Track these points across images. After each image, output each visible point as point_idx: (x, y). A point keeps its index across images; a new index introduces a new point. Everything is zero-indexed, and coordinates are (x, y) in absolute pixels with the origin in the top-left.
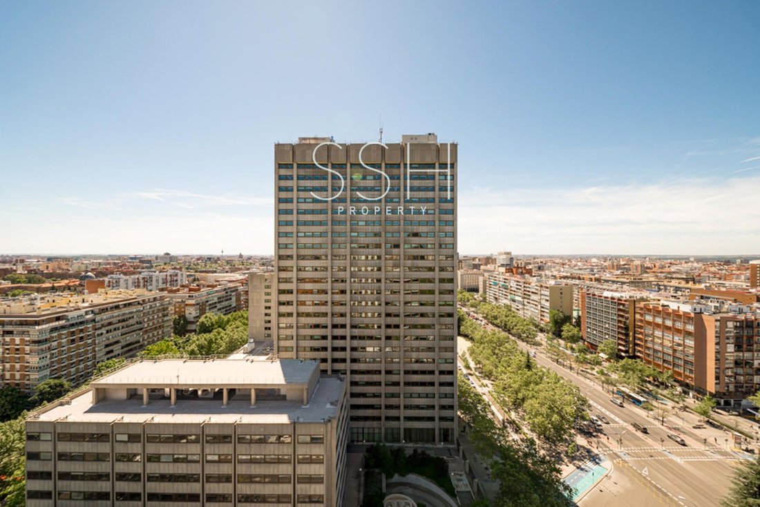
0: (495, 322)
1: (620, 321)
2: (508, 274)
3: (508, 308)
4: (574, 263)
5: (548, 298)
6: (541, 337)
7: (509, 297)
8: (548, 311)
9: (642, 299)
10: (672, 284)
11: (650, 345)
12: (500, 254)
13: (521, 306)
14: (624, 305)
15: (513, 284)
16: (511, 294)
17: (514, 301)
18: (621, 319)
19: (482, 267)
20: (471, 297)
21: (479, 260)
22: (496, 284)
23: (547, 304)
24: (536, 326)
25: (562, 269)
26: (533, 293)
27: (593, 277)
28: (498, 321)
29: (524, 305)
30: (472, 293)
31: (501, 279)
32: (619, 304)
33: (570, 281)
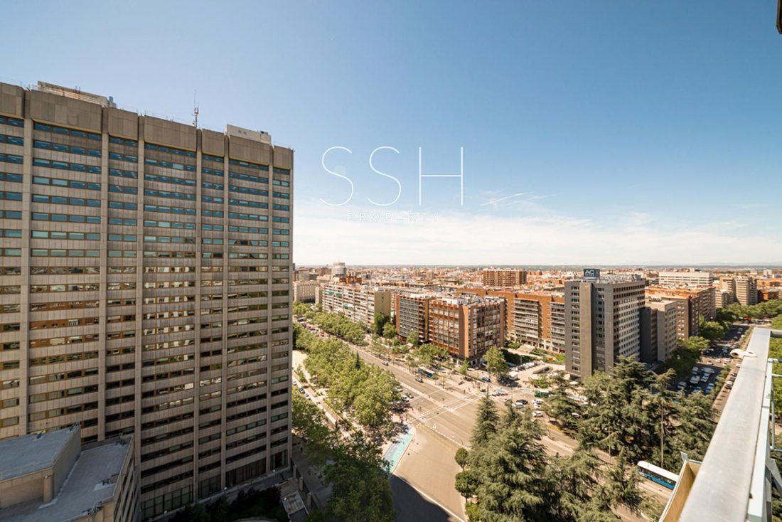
0: (330, 330)
1: (420, 316)
2: (341, 284)
3: (342, 315)
4: (392, 272)
5: (373, 303)
6: (368, 338)
7: (342, 305)
8: (373, 314)
9: (433, 298)
10: (448, 286)
11: (436, 331)
12: (335, 265)
13: (352, 312)
14: (422, 303)
15: (346, 292)
16: (344, 302)
17: (347, 308)
18: (420, 314)
19: (318, 278)
20: (307, 309)
21: (316, 271)
22: (331, 294)
23: (373, 308)
24: (364, 329)
25: (383, 278)
26: (362, 299)
27: (404, 283)
28: (333, 329)
29: (355, 311)
30: (309, 304)
31: (336, 289)
32: (420, 303)
33: (389, 288)
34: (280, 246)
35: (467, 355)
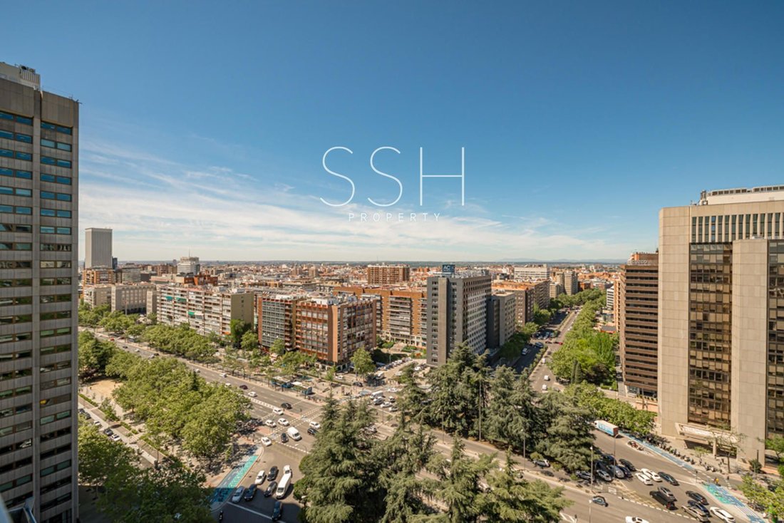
0: (165, 348)
1: (286, 321)
2: (186, 285)
3: (185, 327)
4: (267, 269)
5: (229, 308)
6: (221, 353)
7: (187, 314)
8: (229, 322)
9: (302, 299)
10: (327, 285)
11: (304, 337)
12: (183, 260)
13: (201, 322)
14: (289, 306)
15: (192, 296)
16: (190, 309)
17: (193, 317)
18: (287, 318)
19: (153, 278)
20: (131, 322)
21: (153, 269)
22: (170, 299)
23: (229, 315)
24: (217, 341)
25: (253, 277)
26: (214, 304)
27: (277, 283)
28: (170, 346)
29: (205, 320)
30: (135, 315)
31: (177, 292)
32: (286, 305)
33: (255, 288)
34: (56, 233)
35: (335, 359)
